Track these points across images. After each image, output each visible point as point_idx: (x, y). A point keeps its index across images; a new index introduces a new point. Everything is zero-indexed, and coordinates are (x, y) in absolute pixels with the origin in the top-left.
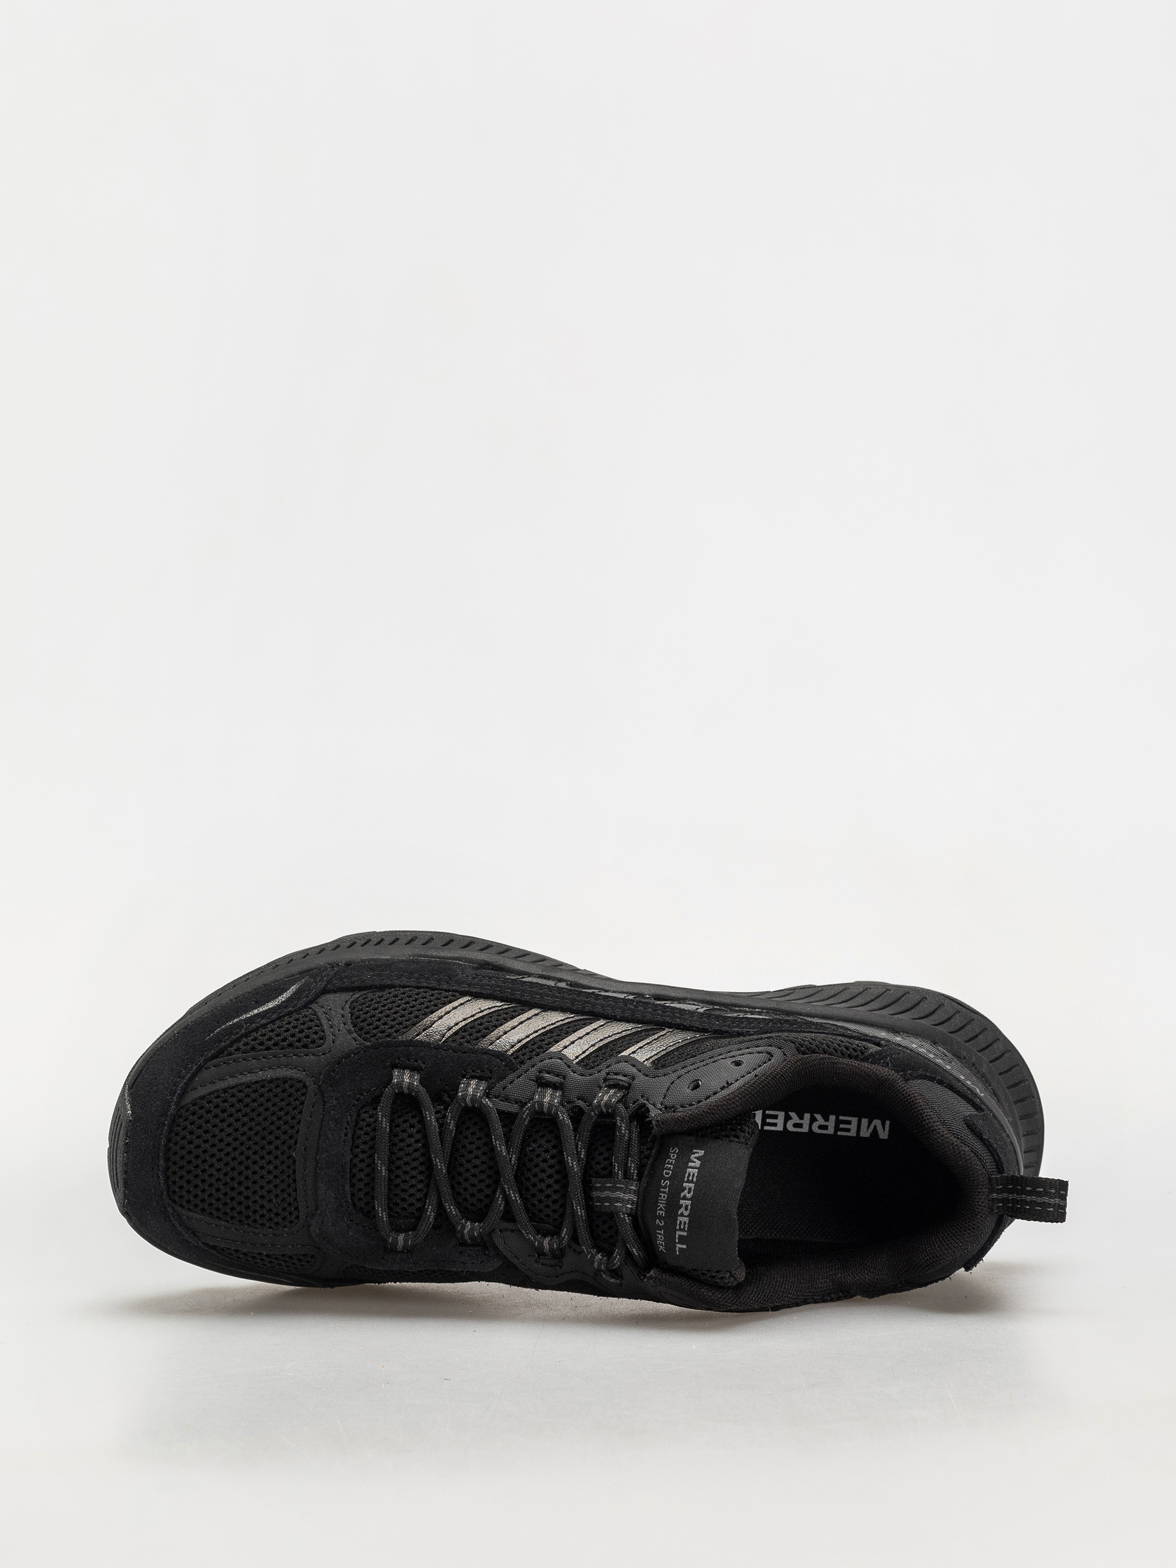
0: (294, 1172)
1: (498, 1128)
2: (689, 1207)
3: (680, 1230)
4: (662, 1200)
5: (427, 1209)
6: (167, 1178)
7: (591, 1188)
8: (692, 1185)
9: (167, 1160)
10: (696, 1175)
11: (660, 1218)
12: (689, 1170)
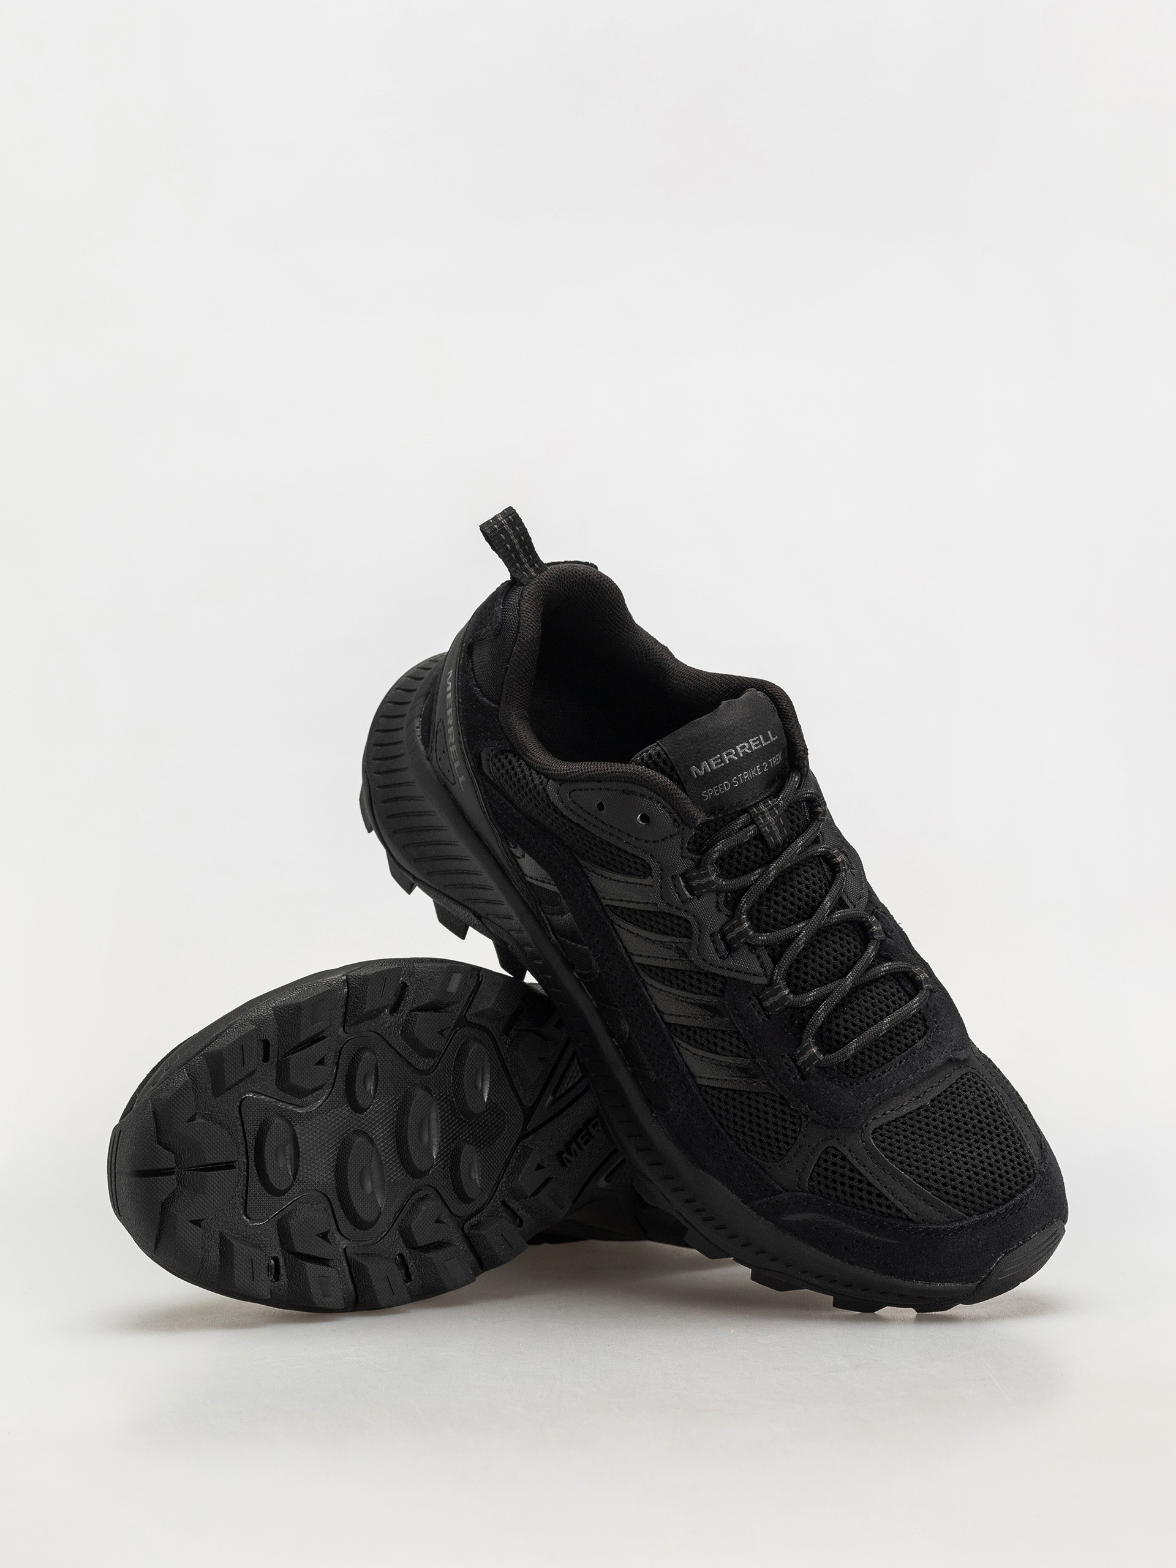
0: (939, 1096)
1: (790, 955)
2: (741, 745)
3: (761, 743)
4: (749, 776)
5: (885, 971)
6: (1024, 1187)
7: (778, 846)
8: (724, 754)
9: (1012, 1196)
10: (714, 758)
11: (762, 768)
12: (715, 767)
